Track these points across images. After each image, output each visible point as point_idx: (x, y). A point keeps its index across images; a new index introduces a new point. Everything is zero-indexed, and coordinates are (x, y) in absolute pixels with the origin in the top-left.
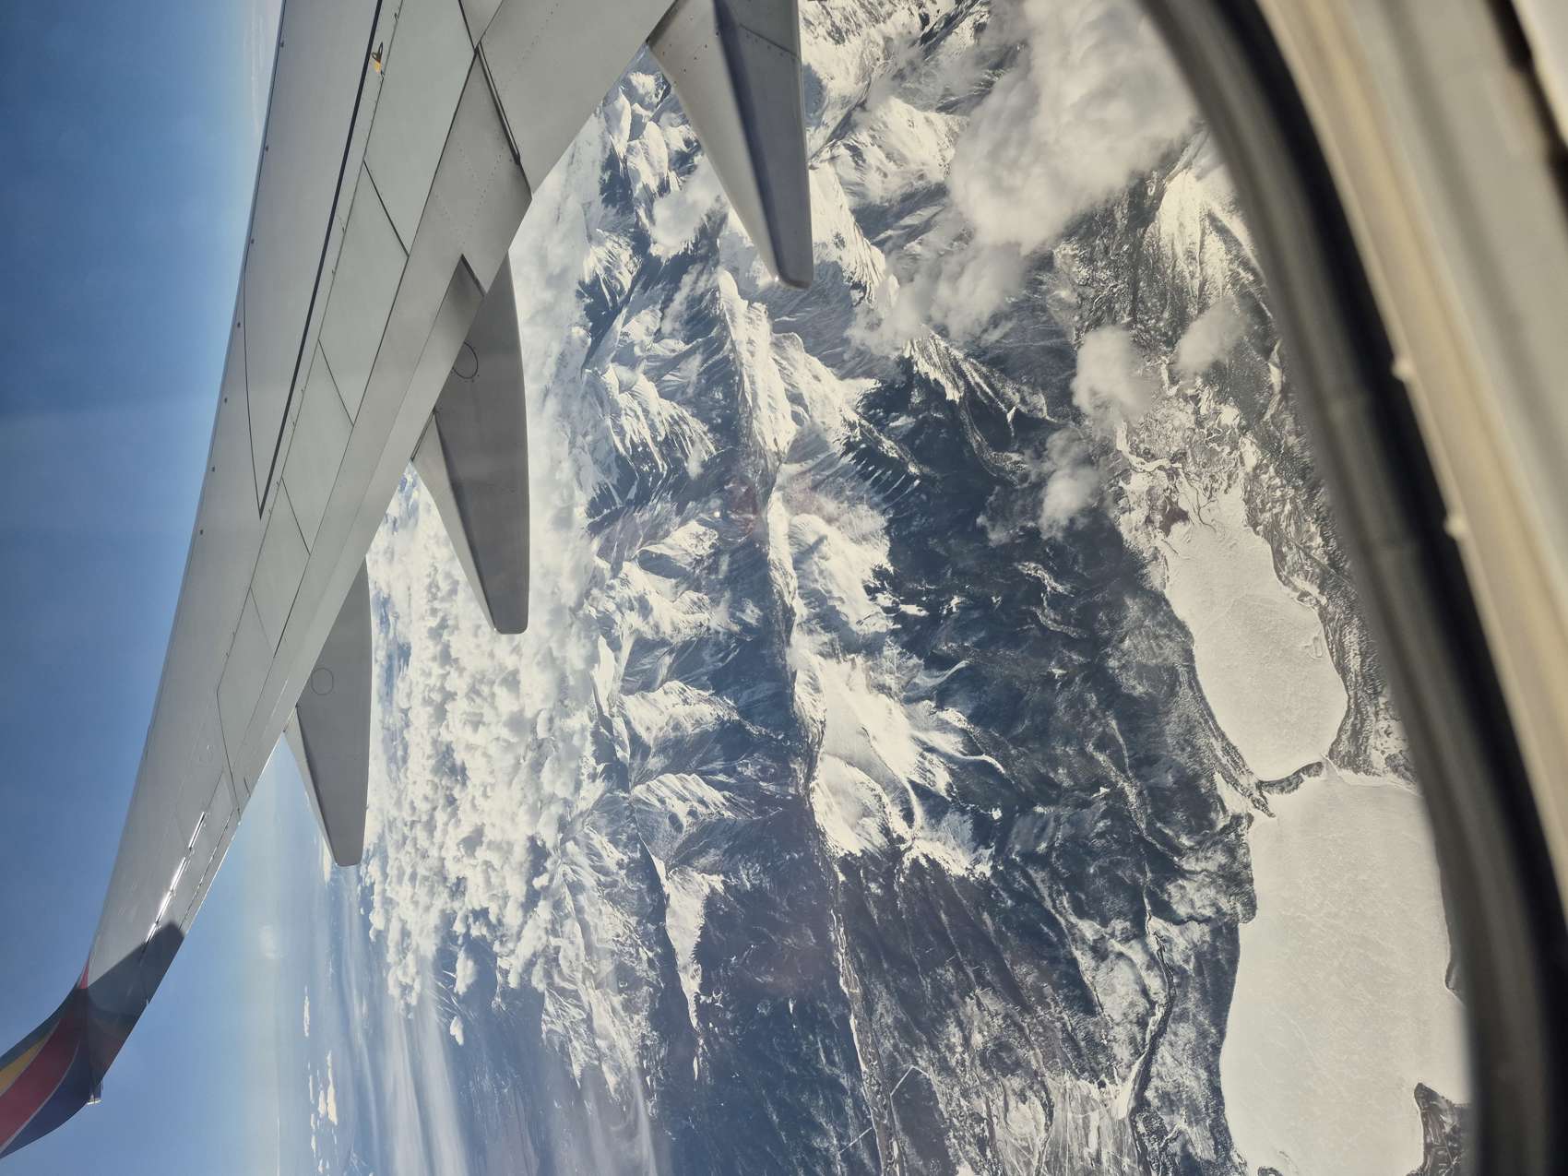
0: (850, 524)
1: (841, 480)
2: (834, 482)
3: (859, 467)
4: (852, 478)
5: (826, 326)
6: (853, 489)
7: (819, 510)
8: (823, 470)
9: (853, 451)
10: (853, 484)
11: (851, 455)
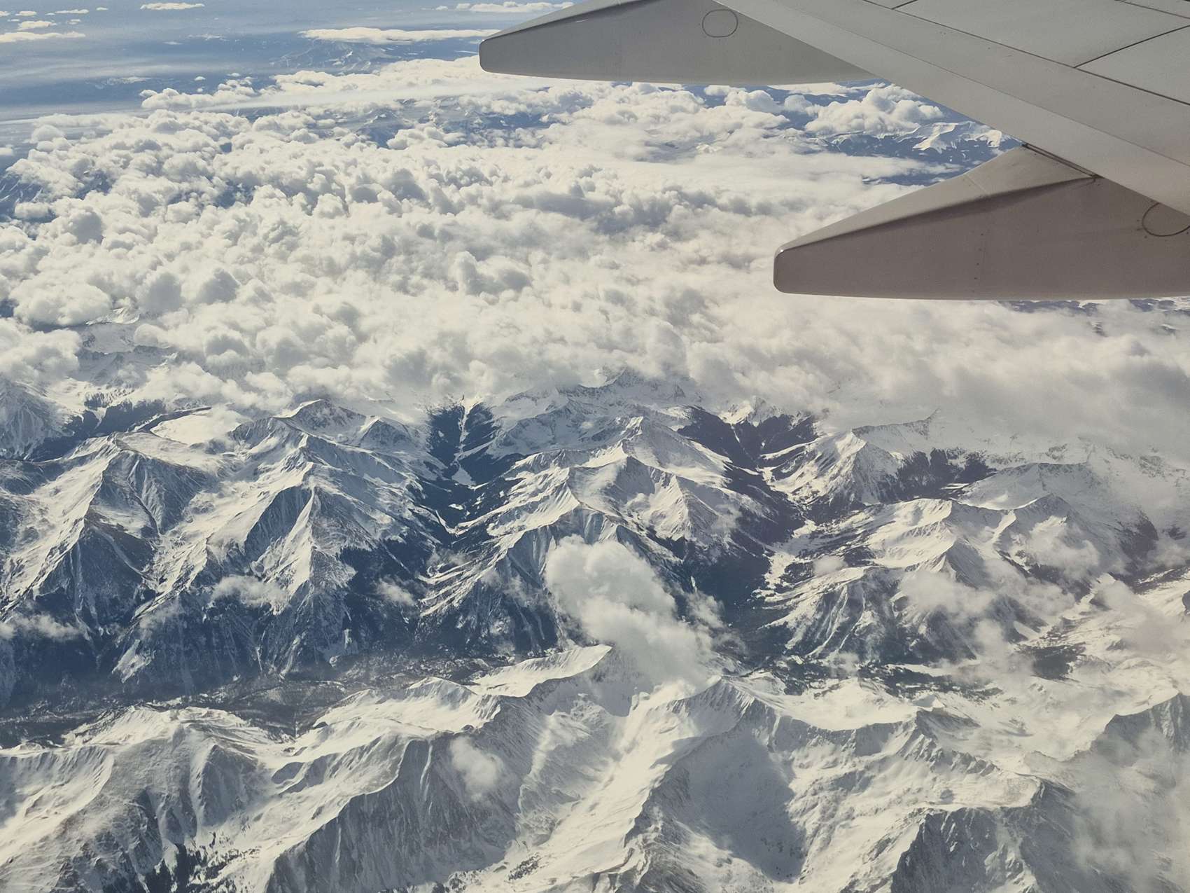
0: (39, 860)
1: (132, 846)
2: (135, 832)
3: (141, 878)
4: (127, 866)
5: (389, 837)
6: (101, 866)
7: (100, 803)
8: (170, 813)
9: (177, 870)
10: (112, 867)
11: (171, 863)
